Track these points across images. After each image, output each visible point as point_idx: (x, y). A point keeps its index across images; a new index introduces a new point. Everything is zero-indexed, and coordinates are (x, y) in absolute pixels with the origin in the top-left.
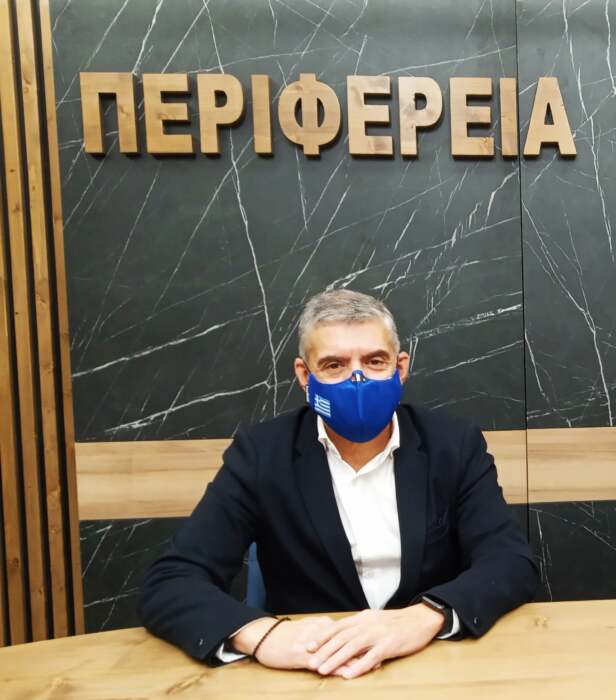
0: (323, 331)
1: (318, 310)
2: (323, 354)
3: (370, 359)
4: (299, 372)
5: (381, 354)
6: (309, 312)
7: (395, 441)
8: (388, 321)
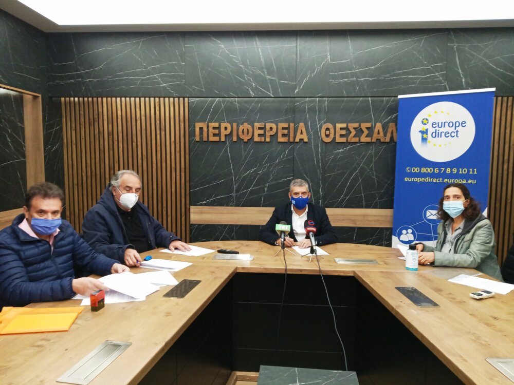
0: (295, 187)
1: (294, 183)
2: (295, 192)
3: (303, 193)
4: (289, 195)
5: (305, 192)
6: (292, 184)
7: (307, 210)
8: (307, 186)
